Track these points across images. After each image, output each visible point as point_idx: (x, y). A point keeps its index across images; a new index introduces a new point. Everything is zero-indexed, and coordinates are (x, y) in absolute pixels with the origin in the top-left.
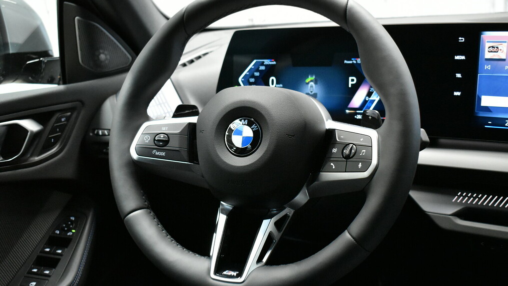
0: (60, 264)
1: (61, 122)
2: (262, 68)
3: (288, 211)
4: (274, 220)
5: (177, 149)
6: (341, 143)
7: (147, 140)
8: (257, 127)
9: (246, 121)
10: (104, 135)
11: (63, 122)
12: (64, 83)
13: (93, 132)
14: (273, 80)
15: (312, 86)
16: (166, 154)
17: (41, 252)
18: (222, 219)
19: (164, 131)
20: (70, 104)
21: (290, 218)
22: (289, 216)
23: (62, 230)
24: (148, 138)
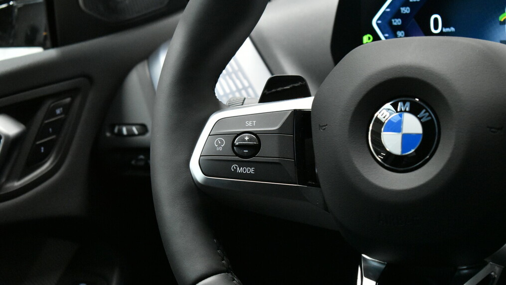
1: (56, 115)
5: (276, 160)
7: (219, 146)
8: (430, 115)
9: (408, 104)
10: (131, 134)
11: (59, 115)
12: (54, 45)
13: (112, 131)
14: (436, 20)
16: (255, 171)
19: (249, 127)
20: (67, 82)
21: (496, 281)
22: (495, 277)
24: (222, 141)
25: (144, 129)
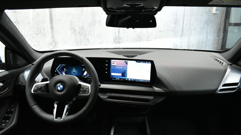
0: (11, 119)
1: (8, 82)
2: (62, 66)
3: (71, 102)
4: (68, 105)
5: (44, 90)
6: (82, 88)
8: (64, 85)
9: (61, 84)
10: (20, 84)
13: (17, 83)
14: (65, 69)
15: (74, 71)
16: (41, 91)
17: (4, 116)
18: (56, 106)
19: (40, 86)
20: (10, 77)
21: (72, 104)
23: (10, 109)
24: (36, 88)
25: (22, 83)
